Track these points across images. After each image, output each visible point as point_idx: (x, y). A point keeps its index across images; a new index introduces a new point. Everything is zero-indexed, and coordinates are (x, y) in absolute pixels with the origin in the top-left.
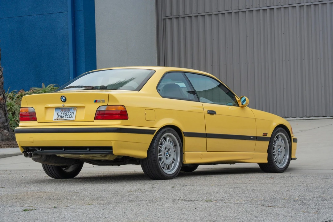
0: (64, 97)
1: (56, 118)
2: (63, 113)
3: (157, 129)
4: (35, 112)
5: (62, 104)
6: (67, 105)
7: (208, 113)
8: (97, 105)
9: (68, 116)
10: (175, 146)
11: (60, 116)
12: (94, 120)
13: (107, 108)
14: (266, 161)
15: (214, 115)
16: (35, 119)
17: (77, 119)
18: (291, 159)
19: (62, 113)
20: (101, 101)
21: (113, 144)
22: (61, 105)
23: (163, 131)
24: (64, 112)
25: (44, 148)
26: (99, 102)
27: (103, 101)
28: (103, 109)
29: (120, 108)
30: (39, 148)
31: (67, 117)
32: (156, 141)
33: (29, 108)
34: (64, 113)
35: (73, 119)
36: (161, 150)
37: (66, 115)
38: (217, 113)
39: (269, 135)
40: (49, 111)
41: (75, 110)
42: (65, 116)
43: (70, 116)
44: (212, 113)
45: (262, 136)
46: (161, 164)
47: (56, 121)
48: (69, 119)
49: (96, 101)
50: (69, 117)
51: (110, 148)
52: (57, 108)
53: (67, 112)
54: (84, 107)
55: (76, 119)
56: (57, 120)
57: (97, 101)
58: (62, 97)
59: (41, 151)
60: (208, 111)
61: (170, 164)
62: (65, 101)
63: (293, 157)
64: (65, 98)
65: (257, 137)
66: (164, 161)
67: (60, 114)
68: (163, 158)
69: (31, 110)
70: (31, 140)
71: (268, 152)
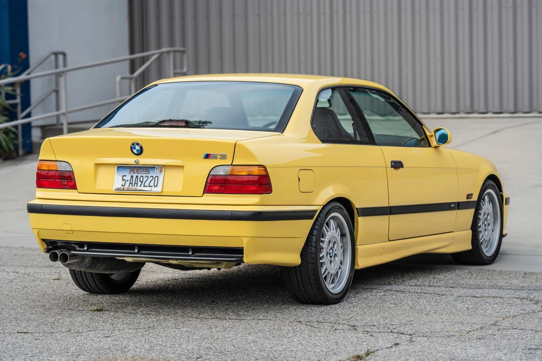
0: (138, 144)
1: (120, 186)
2: (135, 176)
3: (319, 208)
4: (72, 172)
5: (136, 159)
6: (143, 160)
7: (392, 167)
8: (211, 163)
9: (147, 184)
10: (343, 235)
11: (127, 184)
12: (204, 193)
13: (232, 170)
14: (469, 246)
15: (401, 169)
16: (73, 187)
17: (167, 190)
19: (132, 177)
20: (219, 157)
21: (244, 243)
22: (131, 160)
24: (136, 174)
25: (92, 245)
26: (215, 157)
27: (224, 157)
28: (221, 172)
29: (256, 171)
30: (81, 244)
31: (144, 186)
32: (315, 232)
33: (58, 163)
34: (137, 177)
35: (158, 189)
36: (323, 248)
37: (142, 182)
38: (404, 166)
39: (475, 198)
40: (102, 170)
41: (161, 171)
42: (139, 183)
43: (152, 184)
44: (397, 165)
45: (465, 200)
46: (324, 274)
47: (120, 192)
48: (149, 189)
49: (207, 156)
50: (149, 186)
51: (240, 251)
52: (121, 167)
53: (144, 175)
54: (182, 167)
55: (164, 190)
56: (123, 189)
57: (211, 156)
58: (133, 144)
59: (87, 250)
60: (392, 162)
61: (336, 272)
62: (140, 152)
63: (504, 233)
64: (141, 148)
65: (459, 203)
66: (328, 268)
67: (128, 178)
68: (326, 263)
69: (62, 167)
70: (68, 228)
71: (472, 229)
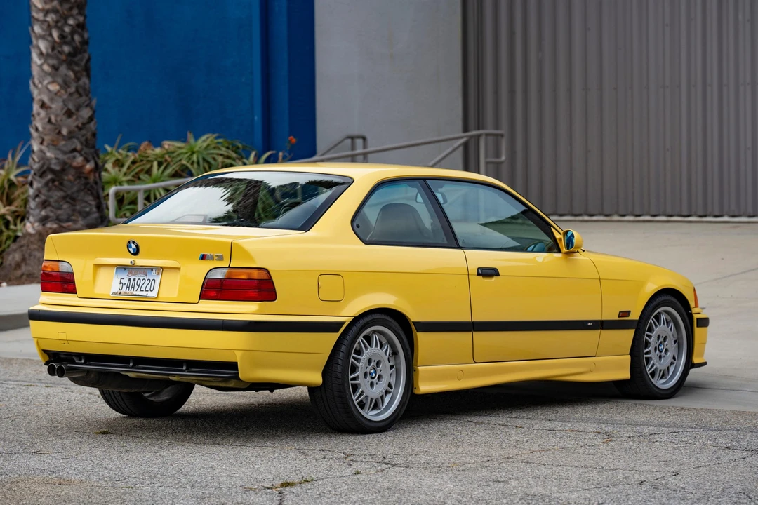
0: (134, 242)
1: (117, 290)
2: (132, 278)
3: (347, 320)
4: (72, 274)
5: (131, 260)
6: (140, 261)
7: (478, 274)
8: (207, 265)
9: (143, 288)
10: (395, 353)
11: (125, 287)
12: (200, 299)
13: (229, 273)
14: (626, 375)
15: (495, 279)
16: (73, 291)
17: (163, 296)
18: (690, 365)
19: (130, 279)
20: (216, 258)
22: (126, 261)
23: (362, 322)
24: (134, 277)
25: (90, 358)
26: (212, 258)
27: (220, 258)
28: (219, 275)
29: (256, 275)
30: (80, 355)
31: (141, 290)
32: (343, 348)
33: (60, 264)
34: (134, 280)
35: (153, 294)
36: (358, 367)
37: (139, 286)
38: (500, 273)
39: (635, 316)
40: (102, 272)
41: (158, 274)
42: (136, 287)
43: (148, 288)
44: (488, 273)
45: (616, 318)
46: (356, 400)
47: (117, 297)
48: (144, 293)
49: (203, 257)
50: (146, 291)
51: (233, 366)
52: (121, 268)
53: (142, 278)
54: (179, 269)
55: (160, 296)
56: (120, 294)
57: (207, 258)
58: (129, 242)
59: (84, 364)
60: (478, 269)
61: (379, 396)
62: (136, 252)
63: (696, 360)
64: (137, 246)
65: (602, 322)
66: (364, 391)
67: (126, 281)
68: (362, 385)
69: (64, 268)
70: (63, 337)
71: (631, 353)
